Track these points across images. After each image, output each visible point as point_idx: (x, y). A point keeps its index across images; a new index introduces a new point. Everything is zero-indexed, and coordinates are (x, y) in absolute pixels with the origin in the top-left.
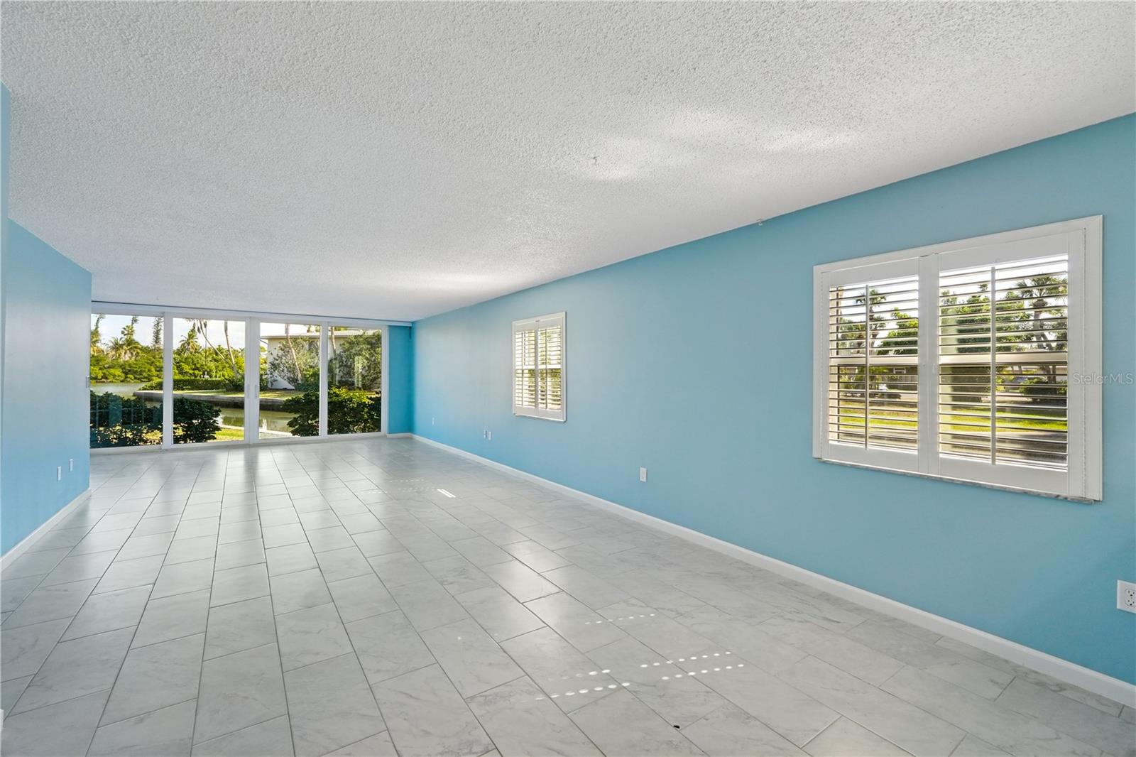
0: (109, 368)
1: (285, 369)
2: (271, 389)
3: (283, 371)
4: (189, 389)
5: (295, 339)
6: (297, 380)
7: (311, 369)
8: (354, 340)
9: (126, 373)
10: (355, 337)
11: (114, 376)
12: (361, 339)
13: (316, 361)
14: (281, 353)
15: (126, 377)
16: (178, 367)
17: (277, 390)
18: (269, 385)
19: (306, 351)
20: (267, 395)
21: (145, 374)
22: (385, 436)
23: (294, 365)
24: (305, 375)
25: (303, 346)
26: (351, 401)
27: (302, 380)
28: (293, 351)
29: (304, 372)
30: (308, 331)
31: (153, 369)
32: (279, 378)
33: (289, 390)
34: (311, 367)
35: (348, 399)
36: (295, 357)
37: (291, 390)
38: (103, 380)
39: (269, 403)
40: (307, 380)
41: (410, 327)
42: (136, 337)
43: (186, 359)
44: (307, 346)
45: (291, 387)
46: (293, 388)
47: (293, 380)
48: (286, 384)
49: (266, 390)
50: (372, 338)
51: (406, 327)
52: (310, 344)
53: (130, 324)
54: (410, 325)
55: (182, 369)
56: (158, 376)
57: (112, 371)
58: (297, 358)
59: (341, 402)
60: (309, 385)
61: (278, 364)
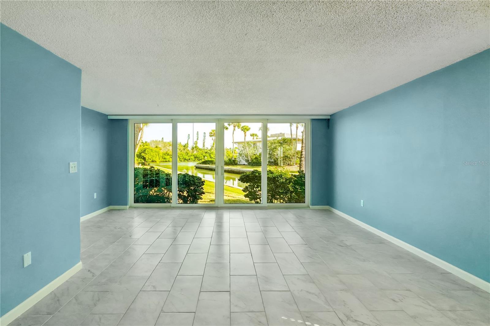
0: (191, 156)
1: (244, 156)
2: (239, 165)
3: (243, 157)
4: (211, 164)
5: (248, 143)
6: (249, 161)
7: (254, 156)
8: (273, 142)
9: (195, 158)
10: (274, 140)
11: (192, 159)
12: (276, 141)
13: (256, 152)
14: (242, 149)
15: (195, 160)
16: (210, 156)
17: (241, 165)
18: (238, 163)
19: (252, 148)
20: (237, 167)
21: (200, 158)
22: (308, 207)
23: (247, 154)
24: (252, 158)
25: (251, 146)
26: (281, 177)
27: (251, 161)
28: (247, 148)
29: (252, 157)
30: (253, 139)
31: (202, 157)
32: (242, 160)
33: (246, 165)
34: (254, 155)
35: (279, 176)
36: (248, 150)
37: (247, 165)
38: (189, 160)
39: (238, 171)
40: (253, 161)
41: (329, 119)
42: (198, 145)
43: (212, 152)
44: (253, 145)
45: (246, 164)
46: (247, 164)
47: (247, 161)
48: (244, 162)
49: (237, 165)
50: (281, 140)
51: (326, 119)
52: (254, 144)
53: (196, 141)
54: (329, 117)
55: (211, 156)
56: (204, 159)
57: (191, 157)
58: (249, 151)
59: (274, 178)
60: (254, 163)
61: (242, 154)
